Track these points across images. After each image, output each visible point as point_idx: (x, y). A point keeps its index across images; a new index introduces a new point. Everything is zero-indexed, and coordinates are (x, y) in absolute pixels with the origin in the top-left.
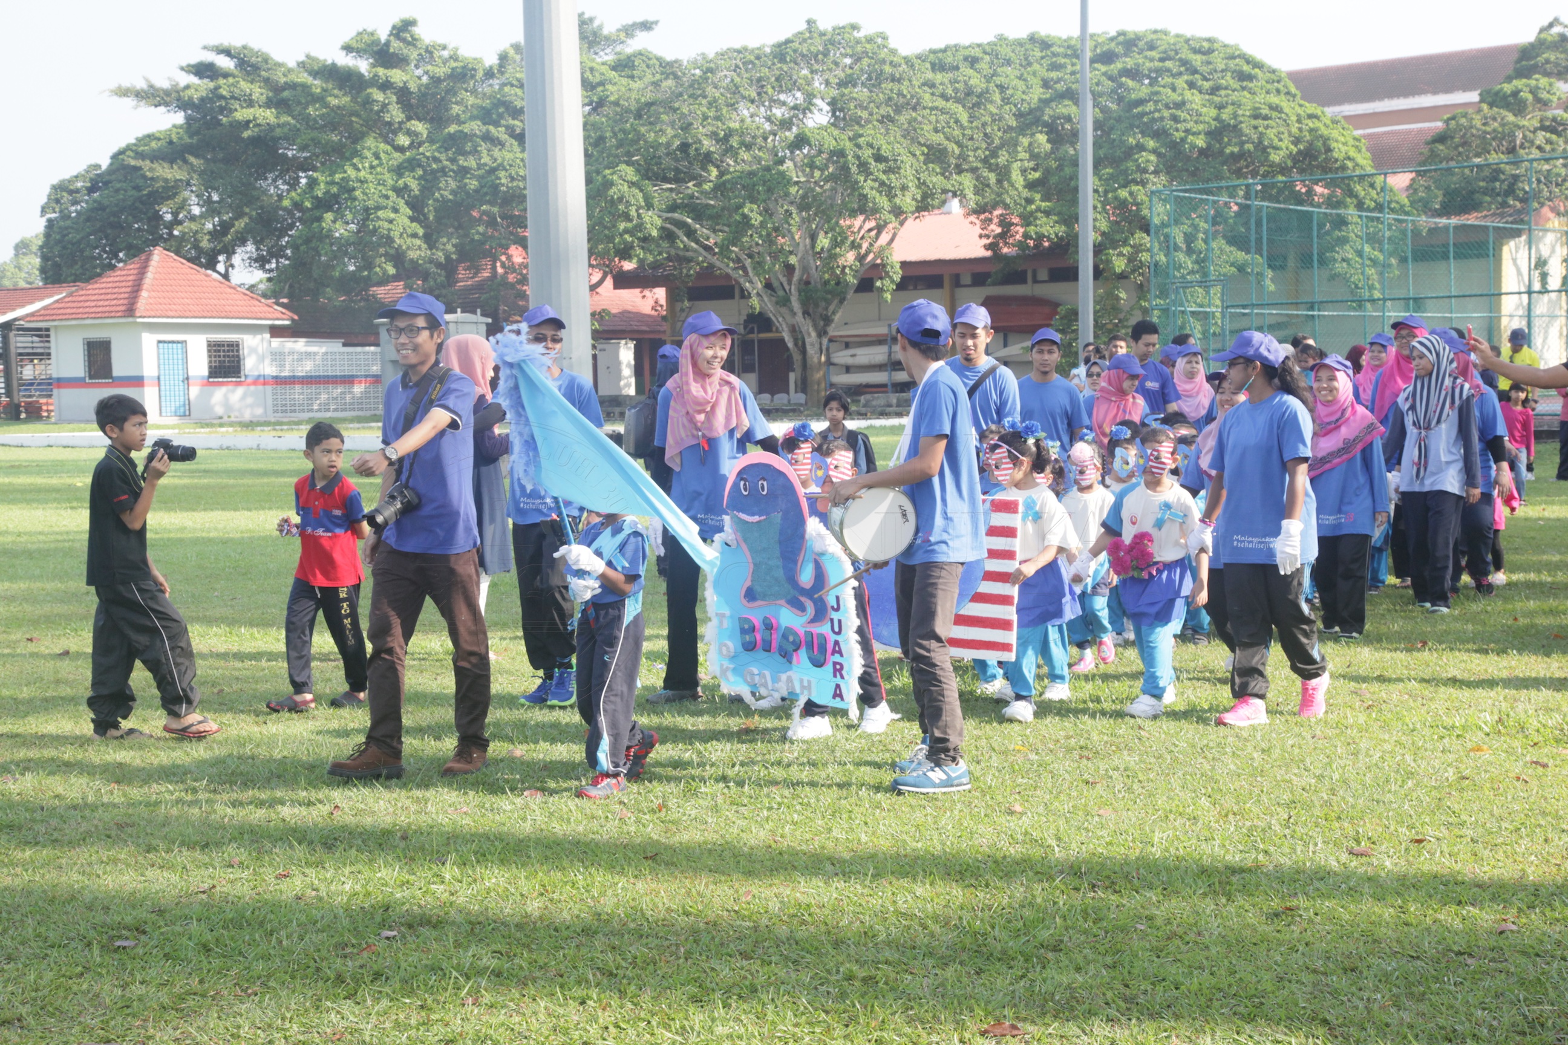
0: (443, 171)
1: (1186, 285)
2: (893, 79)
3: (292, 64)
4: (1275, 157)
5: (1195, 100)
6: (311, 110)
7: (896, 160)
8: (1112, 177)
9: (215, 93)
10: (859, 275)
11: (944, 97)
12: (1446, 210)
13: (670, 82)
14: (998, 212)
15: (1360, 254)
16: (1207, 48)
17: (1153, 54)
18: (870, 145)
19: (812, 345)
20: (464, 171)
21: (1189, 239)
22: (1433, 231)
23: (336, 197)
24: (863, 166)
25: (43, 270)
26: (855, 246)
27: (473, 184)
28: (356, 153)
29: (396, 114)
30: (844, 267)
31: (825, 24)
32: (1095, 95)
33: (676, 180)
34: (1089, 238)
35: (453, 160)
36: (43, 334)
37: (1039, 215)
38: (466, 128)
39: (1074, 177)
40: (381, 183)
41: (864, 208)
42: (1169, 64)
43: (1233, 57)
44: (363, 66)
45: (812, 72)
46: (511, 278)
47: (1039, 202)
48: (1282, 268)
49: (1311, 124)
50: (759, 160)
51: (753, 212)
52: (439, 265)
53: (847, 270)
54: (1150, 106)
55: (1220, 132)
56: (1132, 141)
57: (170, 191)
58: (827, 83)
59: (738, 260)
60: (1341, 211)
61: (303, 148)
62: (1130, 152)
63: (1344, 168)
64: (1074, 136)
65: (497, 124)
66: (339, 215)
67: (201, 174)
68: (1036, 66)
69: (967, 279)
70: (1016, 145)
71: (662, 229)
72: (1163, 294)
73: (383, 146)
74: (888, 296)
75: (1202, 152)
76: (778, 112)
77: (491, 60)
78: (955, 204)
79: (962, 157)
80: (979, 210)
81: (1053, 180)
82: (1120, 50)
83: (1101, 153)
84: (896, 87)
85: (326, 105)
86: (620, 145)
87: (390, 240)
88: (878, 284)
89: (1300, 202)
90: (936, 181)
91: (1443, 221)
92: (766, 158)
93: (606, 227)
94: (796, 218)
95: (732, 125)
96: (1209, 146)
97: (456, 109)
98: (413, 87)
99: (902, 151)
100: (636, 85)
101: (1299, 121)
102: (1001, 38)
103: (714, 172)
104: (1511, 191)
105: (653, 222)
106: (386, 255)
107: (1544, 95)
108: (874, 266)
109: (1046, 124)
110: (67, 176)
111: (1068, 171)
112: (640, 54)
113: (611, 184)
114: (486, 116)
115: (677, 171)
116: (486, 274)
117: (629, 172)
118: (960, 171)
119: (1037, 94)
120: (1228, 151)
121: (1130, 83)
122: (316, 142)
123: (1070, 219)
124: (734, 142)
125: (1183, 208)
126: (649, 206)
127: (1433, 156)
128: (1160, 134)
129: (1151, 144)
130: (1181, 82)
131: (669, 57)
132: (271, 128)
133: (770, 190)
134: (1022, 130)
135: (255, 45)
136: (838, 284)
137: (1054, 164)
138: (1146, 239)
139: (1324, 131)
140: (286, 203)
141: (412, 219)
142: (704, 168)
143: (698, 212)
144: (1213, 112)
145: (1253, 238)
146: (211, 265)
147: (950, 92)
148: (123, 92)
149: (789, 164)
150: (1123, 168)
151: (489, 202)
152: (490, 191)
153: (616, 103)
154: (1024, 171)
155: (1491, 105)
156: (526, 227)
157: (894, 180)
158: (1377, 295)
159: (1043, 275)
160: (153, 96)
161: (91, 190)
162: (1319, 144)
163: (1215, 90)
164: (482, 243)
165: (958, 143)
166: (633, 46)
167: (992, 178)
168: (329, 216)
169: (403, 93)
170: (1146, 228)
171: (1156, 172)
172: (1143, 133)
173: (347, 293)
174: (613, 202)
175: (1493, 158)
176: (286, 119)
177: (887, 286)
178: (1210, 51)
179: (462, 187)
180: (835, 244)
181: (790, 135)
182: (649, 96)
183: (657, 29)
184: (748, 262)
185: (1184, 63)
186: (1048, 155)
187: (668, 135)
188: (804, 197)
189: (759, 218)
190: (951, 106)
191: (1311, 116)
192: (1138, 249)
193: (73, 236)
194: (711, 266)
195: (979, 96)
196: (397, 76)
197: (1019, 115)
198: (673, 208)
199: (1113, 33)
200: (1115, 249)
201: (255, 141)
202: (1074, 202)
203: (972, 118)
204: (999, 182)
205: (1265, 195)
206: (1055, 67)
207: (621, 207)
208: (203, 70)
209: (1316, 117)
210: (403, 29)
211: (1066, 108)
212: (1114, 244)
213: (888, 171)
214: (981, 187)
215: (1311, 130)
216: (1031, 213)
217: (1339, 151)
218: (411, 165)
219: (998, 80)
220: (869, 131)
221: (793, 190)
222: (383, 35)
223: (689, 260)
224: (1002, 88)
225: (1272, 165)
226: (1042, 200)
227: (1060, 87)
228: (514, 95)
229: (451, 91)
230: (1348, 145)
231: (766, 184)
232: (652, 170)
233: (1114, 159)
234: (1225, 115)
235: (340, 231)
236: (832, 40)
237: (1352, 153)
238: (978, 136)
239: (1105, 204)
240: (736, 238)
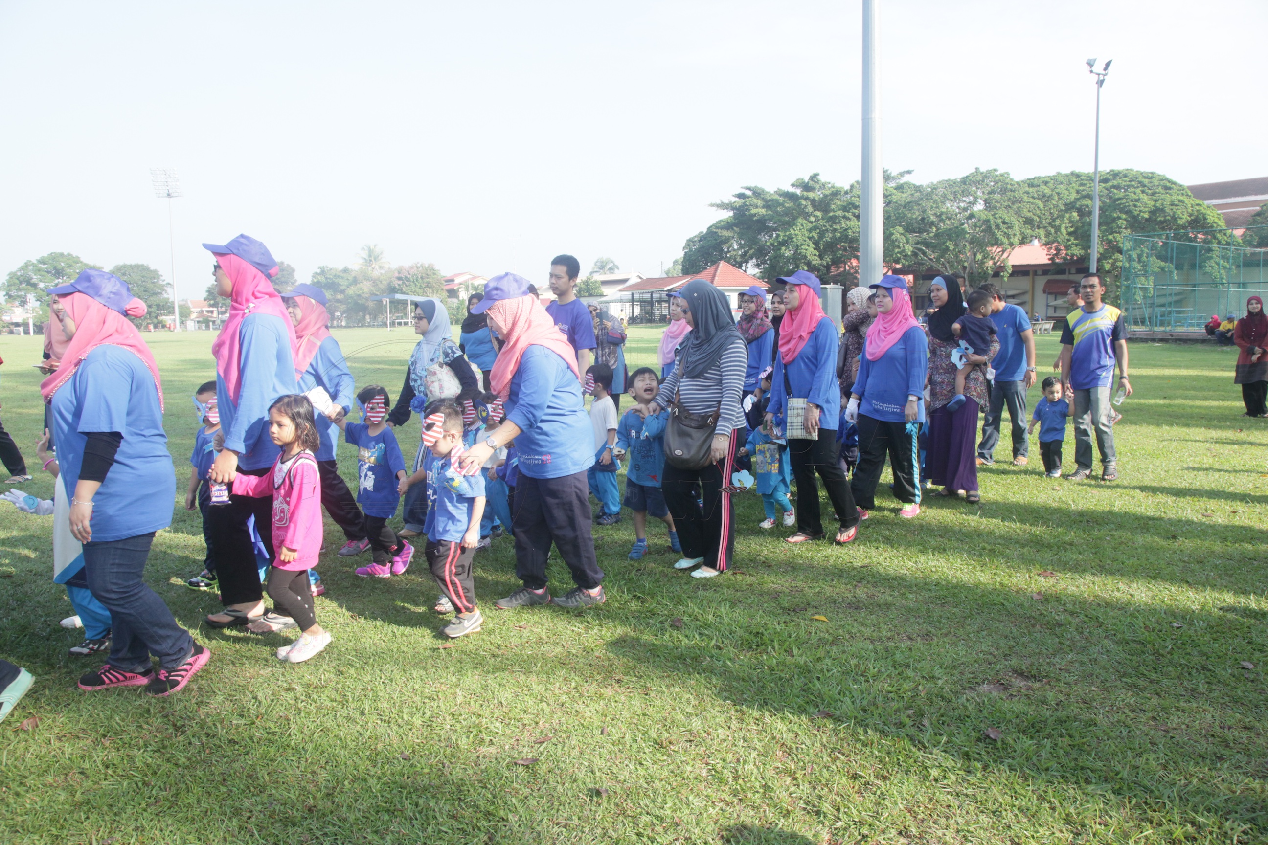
0: (827, 230)
1: (1137, 276)
2: (1011, 191)
3: (772, 192)
4: (1180, 222)
5: (1145, 198)
6: (778, 209)
7: (1011, 224)
8: (1106, 230)
9: (744, 204)
10: (994, 270)
11: (1033, 198)
12: (1259, 245)
13: (918, 194)
14: (1055, 245)
15: (1218, 264)
16: (1150, 176)
17: (1126, 179)
18: (1001, 218)
20: (835, 230)
21: (1140, 256)
22: (1253, 254)
23: (786, 241)
24: (998, 226)
25: (682, 270)
26: (992, 258)
27: (838, 235)
28: (794, 224)
29: (810, 209)
30: (988, 267)
31: (983, 169)
32: (1100, 196)
33: (919, 232)
34: (1095, 256)
35: (831, 226)
37: (1073, 246)
38: (836, 214)
39: (1089, 230)
40: (803, 235)
41: (997, 243)
42: (1133, 183)
43: (1162, 180)
44: (798, 191)
45: (977, 188)
46: (852, 271)
48: (1182, 269)
49: (1197, 208)
50: (953, 224)
51: (950, 245)
52: (824, 266)
53: (989, 269)
54: (1124, 201)
55: (1154, 212)
56: (1115, 215)
57: (727, 240)
58: (983, 193)
59: (943, 264)
60: (1210, 245)
61: (775, 223)
62: (1114, 220)
63: (1212, 227)
64: (1090, 213)
65: (848, 212)
66: (787, 247)
67: (738, 234)
68: (1074, 185)
69: (1040, 272)
70: (1063, 217)
71: (912, 251)
72: (1127, 279)
73: (805, 221)
74: (1006, 279)
75: (1147, 220)
76: (962, 205)
77: (847, 187)
78: (1036, 242)
79: (1040, 222)
80: (1046, 244)
81: (1080, 231)
82: (1111, 177)
83: (1102, 220)
84: (1012, 194)
85: (784, 206)
86: (897, 218)
87: (806, 257)
88: (1002, 274)
89: (1191, 241)
90: (1028, 232)
91: (1258, 250)
92: (956, 223)
94: (968, 247)
95: (944, 210)
96: (1150, 217)
97: (833, 207)
98: (817, 199)
99: (1014, 220)
100: (904, 195)
101: (1192, 207)
102: (1059, 173)
103: (934, 229)
105: (909, 249)
106: (805, 263)
108: (1000, 267)
109: (1077, 209)
110: (692, 236)
111: (1086, 228)
112: (906, 183)
113: (893, 234)
114: (845, 209)
115: (920, 228)
116: (842, 270)
117: (900, 229)
118: (1039, 228)
119: (1074, 196)
120: (1159, 219)
121: (1115, 191)
122: (780, 221)
123: (1087, 247)
124: (944, 217)
125: (1138, 243)
126: (908, 242)
127: (1254, 223)
128: (1128, 213)
129: (1124, 216)
130: (1138, 191)
131: (918, 184)
132: (764, 216)
133: (958, 236)
134: (1066, 211)
135: (759, 186)
136: (985, 274)
137: (1080, 225)
138: (1120, 257)
139: (1204, 211)
140: (768, 244)
141: (814, 249)
142: (931, 228)
143: (927, 245)
144: (1153, 203)
145: (1168, 256)
146: (740, 267)
147: (1036, 195)
148: (712, 205)
149: (966, 226)
150: (1111, 226)
152: (845, 237)
153: (896, 203)
154: (1066, 228)
156: (858, 251)
157: (1010, 232)
158: (1224, 281)
159: (1073, 271)
160: (723, 206)
161: (700, 241)
162: (1201, 216)
163: (1153, 194)
164: (841, 258)
165: (1039, 217)
166: (903, 180)
167: (1053, 231)
168: (783, 248)
169: (813, 201)
170: (1120, 252)
171: (1126, 228)
172: (1121, 212)
174: (893, 241)
176: (769, 212)
177: (1005, 275)
178: (1152, 178)
179: (834, 236)
180: (984, 257)
181: (967, 214)
182: (909, 199)
184: (947, 265)
185: (1140, 182)
186: (1078, 221)
187: (917, 214)
188: (972, 239)
189: (953, 247)
190: (1036, 201)
191: (1197, 205)
192: (1116, 260)
193: (693, 258)
194: (932, 267)
195: (1049, 197)
196: (811, 195)
197: (1066, 205)
198: (917, 243)
199: (1108, 171)
200: (1106, 260)
201: (758, 221)
202: (1089, 241)
203: (1045, 206)
204: (1056, 232)
205: (1174, 238)
206: (1082, 185)
207: (897, 243)
208: (741, 196)
209: (1200, 205)
210: (814, 177)
211: (1087, 202)
212: (1106, 258)
213: (1007, 228)
214: (1048, 234)
215: (1198, 211)
216: (1069, 245)
217: (1210, 219)
218: (815, 228)
219: (1057, 191)
220: (1000, 212)
221: (967, 236)
222: (806, 180)
223: (923, 264)
224: (1058, 194)
225: (1179, 225)
226: (1074, 240)
227: (1084, 193)
228: (855, 200)
229: (831, 200)
230: (1214, 217)
231: (956, 233)
232: (909, 229)
233: (1107, 223)
234: (1158, 204)
235: (788, 254)
236: (986, 176)
237: (1216, 220)
238: (1047, 214)
239: (1102, 241)
240: (943, 255)
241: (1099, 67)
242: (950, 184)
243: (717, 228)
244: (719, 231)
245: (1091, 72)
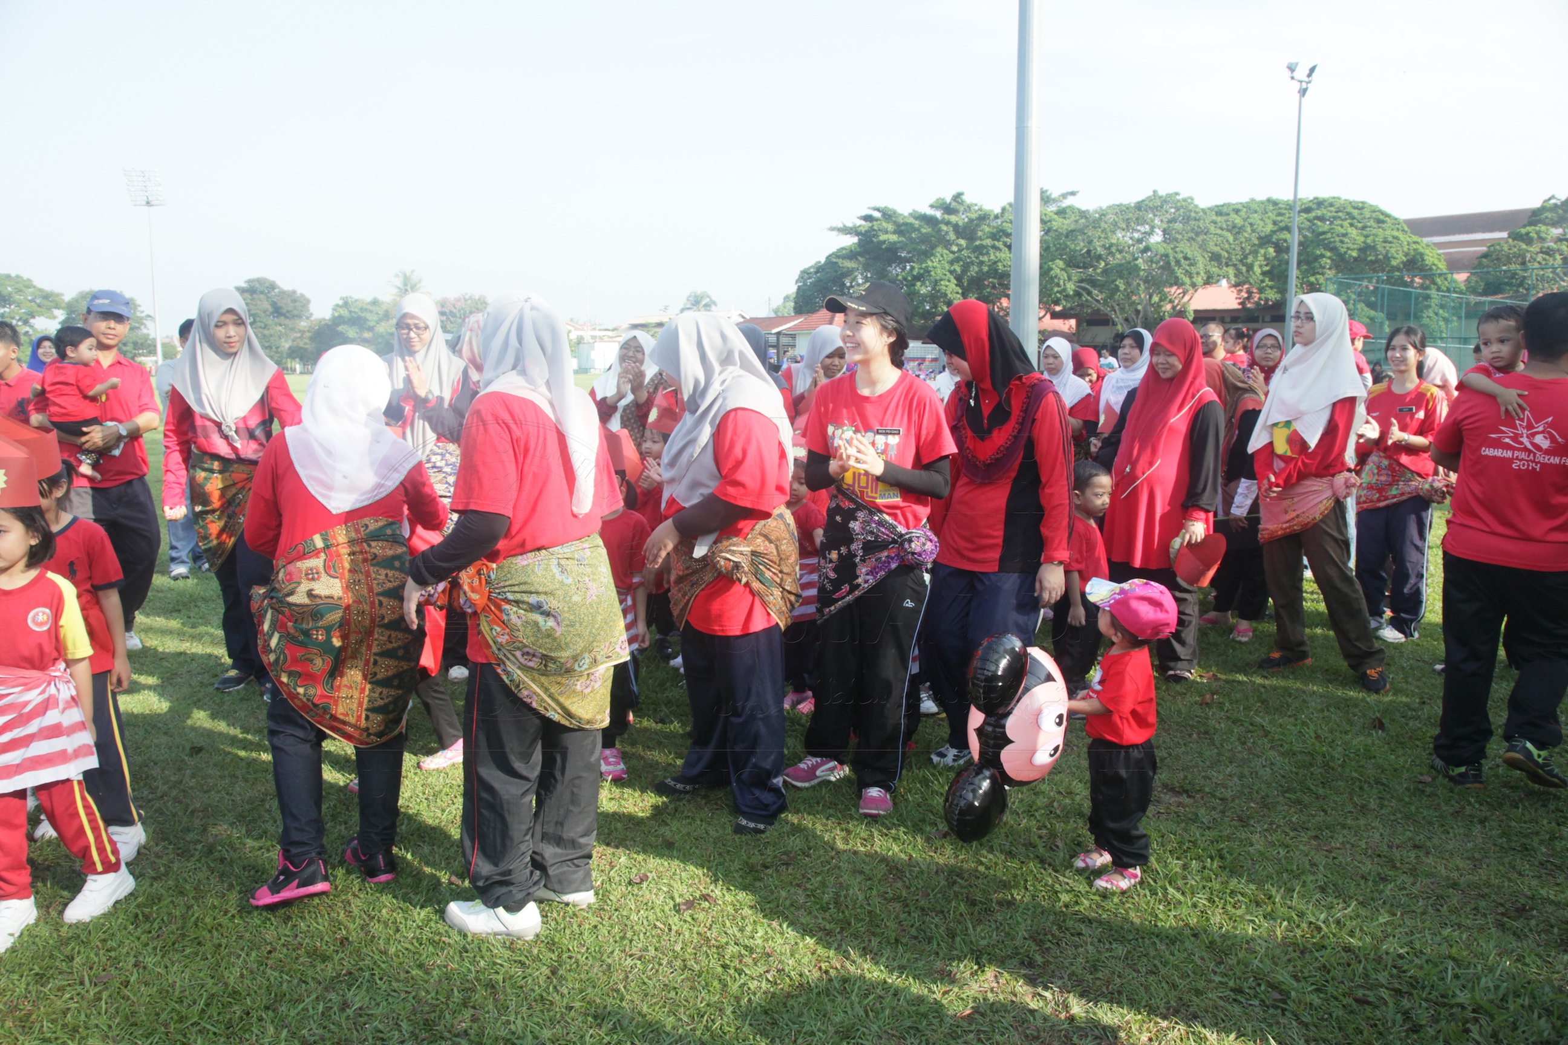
0: (972, 263)
2: (1195, 220)
3: (906, 214)
4: (1394, 263)
5: (1353, 232)
6: (913, 235)
7: (1195, 260)
8: (1306, 270)
9: (872, 229)
11: (1222, 229)
12: (1485, 293)
13: (1083, 221)
14: (1246, 286)
15: (1436, 314)
16: (1361, 207)
17: (1332, 209)
18: (1182, 252)
20: (982, 263)
22: (1477, 304)
23: (922, 275)
24: (1178, 263)
25: (795, 308)
26: (1171, 301)
27: (985, 269)
28: (933, 255)
29: (952, 236)
30: (1165, 312)
31: (1162, 192)
32: (1301, 229)
33: (1083, 268)
35: (977, 258)
36: (793, 336)
37: (1267, 288)
38: (984, 243)
39: (1286, 270)
40: (944, 268)
41: (1177, 283)
42: (1340, 214)
43: (1374, 211)
44: (938, 214)
45: (1155, 216)
47: (1267, 282)
49: (1414, 246)
50: (1125, 258)
51: (1121, 284)
54: (1329, 235)
55: (1365, 249)
56: (1318, 252)
57: (849, 273)
58: (1162, 221)
59: (1112, 307)
60: (1428, 292)
61: (909, 253)
62: (1317, 258)
63: (1431, 269)
64: (1287, 250)
65: (998, 240)
66: (923, 284)
67: (864, 265)
68: (1270, 214)
69: (1228, 319)
70: (1257, 252)
71: (1075, 291)
73: (945, 251)
75: (1355, 259)
76: (1136, 235)
77: (997, 210)
78: (1224, 282)
79: (1229, 258)
80: (1236, 286)
81: (1276, 271)
82: (1315, 206)
83: (1302, 258)
84: (1196, 223)
85: (920, 232)
86: (1057, 249)
87: (946, 295)
89: (1407, 286)
90: (1215, 270)
91: (1483, 299)
92: (1128, 257)
93: (1048, 290)
94: (1142, 287)
95: (1114, 241)
96: (1359, 256)
97: (980, 234)
98: (960, 223)
99: (1198, 255)
100: (1066, 222)
101: (1408, 245)
102: (1253, 200)
103: (1103, 264)
104: (1521, 284)
105: (1071, 287)
106: (944, 302)
107: (1543, 235)
109: (1273, 243)
110: (807, 266)
111: (1283, 267)
112: (1069, 207)
113: (1052, 269)
114: (994, 237)
115: (1084, 263)
117: (1060, 263)
118: (1227, 265)
119: (1270, 227)
120: (1369, 259)
121: (1319, 223)
122: (914, 249)
123: (1283, 291)
124: (1113, 250)
126: (1070, 279)
127: (1480, 265)
128: (1333, 249)
129: (1328, 254)
130: (1346, 224)
131: (1083, 208)
132: (895, 243)
133: (1130, 273)
134: (1261, 245)
135: (890, 206)
137: (1277, 263)
139: (1421, 250)
140: (900, 278)
141: (957, 285)
142: (1098, 262)
143: (1093, 283)
144: (1362, 239)
145: (1379, 303)
147: (1224, 226)
148: (832, 229)
149: (1140, 260)
151: (994, 278)
152: (994, 272)
153: (1056, 231)
154: (1261, 266)
155: (1514, 239)
156: (1009, 289)
157: (1193, 270)
158: (1444, 335)
159: (1268, 318)
160: (845, 230)
161: (816, 273)
162: (1419, 257)
163: (1364, 228)
164: (988, 297)
165: (1227, 252)
166: (1065, 203)
167: (1244, 269)
168: (919, 284)
169: (956, 227)
171: (1330, 269)
172: (1325, 249)
173: (925, 319)
174: (1052, 278)
175: (1513, 267)
176: (901, 239)
179: (981, 270)
180: (1161, 300)
181: (1142, 246)
182: (1073, 227)
183: (1078, 195)
184: (1117, 308)
185: (1348, 214)
186: (1274, 258)
187: (1081, 246)
188: (1147, 277)
189: (1124, 287)
190: (1225, 233)
191: (1415, 243)
193: (808, 293)
194: (1099, 310)
195: (1240, 228)
196: (953, 218)
197: (1260, 238)
198: (1081, 281)
199: (1311, 198)
201: (888, 250)
203: (1235, 239)
204: (1248, 271)
205: (1387, 282)
206: (1280, 214)
207: (1055, 280)
208: (868, 218)
209: (1417, 243)
210: (957, 197)
211: (1285, 235)
213: (1190, 265)
214: (1238, 273)
215: (1414, 250)
216: (1263, 288)
217: (1429, 261)
218: (958, 260)
219: (1250, 221)
220: (1181, 245)
221: (1142, 273)
222: (948, 200)
223: (1088, 306)
224: (1251, 225)
225: (1393, 267)
226: (1269, 281)
227: (1282, 224)
228: (1007, 227)
229: (978, 225)
230: (1434, 258)
231: (1128, 270)
232: (1072, 263)
233: (1308, 262)
234: (1369, 241)
235: (923, 291)
236: (1165, 200)
237: (1436, 262)
238: (1238, 248)
239: (1302, 284)
240: (1111, 296)
241: (1301, 73)
242: (1122, 210)
243: (838, 257)
244: (840, 261)
245: (1292, 78)
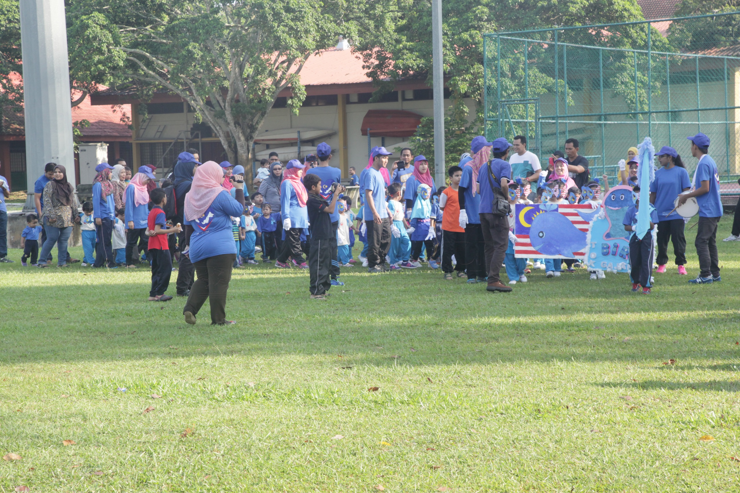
1: (511, 102)
4: (573, 9)
7: (301, 11)
8: (457, 24)
10: (276, 95)
12: (695, 47)
14: (376, 49)
15: (633, 78)
19: (242, 146)
21: (513, 69)
22: (685, 62)
24: (277, 15)
26: (272, 74)
30: (264, 89)
33: (138, 24)
34: (440, 68)
37: (405, 51)
39: (429, 24)
41: (278, 46)
46: (11, 97)
47: (405, 42)
48: (579, 89)
50: (199, 9)
51: (196, 49)
53: (266, 92)
59: (186, 84)
60: (621, 48)
62: (469, 6)
63: (622, 17)
69: (354, 98)
71: (127, 60)
72: (495, 109)
74: (297, 111)
78: (345, 44)
79: (349, 9)
80: (362, 48)
81: (415, 26)
83: (449, 6)
88: (290, 102)
89: (592, 43)
90: (331, 26)
91: (693, 55)
92: (205, 9)
93: (84, 59)
94: (228, 53)
99: (305, 4)
103: (166, 18)
105: (120, 55)
108: (287, 89)
111: (425, 19)
113: (88, 26)
115: (138, 17)
117: (101, 18)
118: (347, 21)
120: (539, 5)
125: (509, 46)
126: (117, 43)
127: (685, 8)
133: (208, 33)
136: (260, 101)
137: (416, 14)
138: (483, 70)
142: (158, 15)
143: (154, 48)
145: (557, 66)
149: (221, 13)
150: (464, 17)
154: (394, 19)
156: (21, 58)
157: (300, 26)
158: (646, 109)
159: (410, 95)
167: (372, 24)
171: (488, 20)
177: (295, 104)
180: (257, 72)
184: (193, 86)
186: (412, 8)
188: (233, 38)
189: (201, 53)
192: (476, 76)
194: (165, 88)
200: (460, 76)
202: (430, 42)
204: (377, 27)
205: (568, 36)
207: (95, 44)
212: (460, 73)
213: (295, 19)
214: (363, 31)
216: (400, 50)
217: (618, 4)
221: (226, 32)
223: (148, 84)
225: (571, 15)
226: (407, 41)
231: (204, 28)
237: (628, 6)
239: (452, 43)
240: (183, 69)
